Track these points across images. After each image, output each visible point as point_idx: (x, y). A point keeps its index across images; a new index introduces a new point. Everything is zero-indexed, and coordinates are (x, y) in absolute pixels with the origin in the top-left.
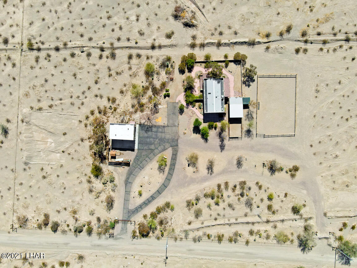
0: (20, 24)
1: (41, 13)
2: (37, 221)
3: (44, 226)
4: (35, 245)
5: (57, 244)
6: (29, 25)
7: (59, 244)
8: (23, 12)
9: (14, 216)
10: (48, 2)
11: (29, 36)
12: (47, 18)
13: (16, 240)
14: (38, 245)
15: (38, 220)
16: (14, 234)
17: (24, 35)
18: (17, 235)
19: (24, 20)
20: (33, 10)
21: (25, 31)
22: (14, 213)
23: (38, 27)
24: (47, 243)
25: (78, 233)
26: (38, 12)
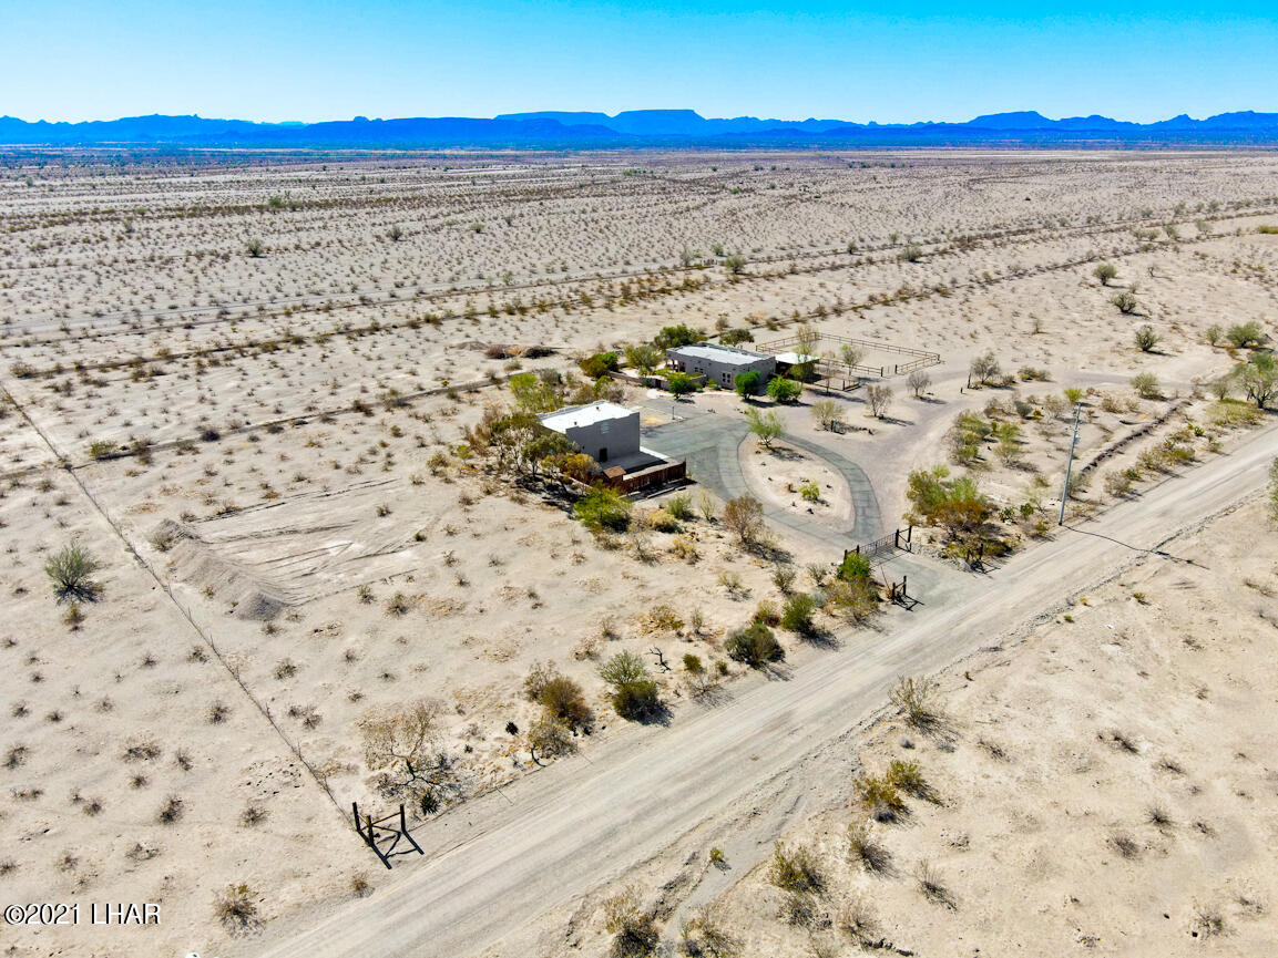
2: (510, 737)
3: (579, 731)
4: (611, 834)
5: (735, 749)
7: (746, 741)
9: (336, 795)
13: (456, 892)
14: (638, 818)
15: (512, 729)
16: (409, 878)
18: (434, 864)
22: (331, 782)
24: (683, 778)
25: (771, 664)
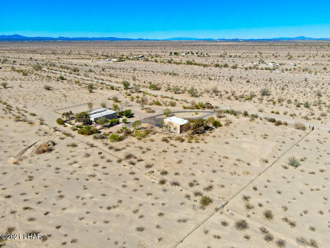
0: (200, 230)
1: (156, 223)
6: (188, 222)
8: (182, 241)
10: (132, 227)
11: (199, 212)
12: (155, 214)
17: (205, 217)
19: (189, 231)
20: (163, 233)
21: (201, 220)
23: (177, 212)
26: (158, 227)
